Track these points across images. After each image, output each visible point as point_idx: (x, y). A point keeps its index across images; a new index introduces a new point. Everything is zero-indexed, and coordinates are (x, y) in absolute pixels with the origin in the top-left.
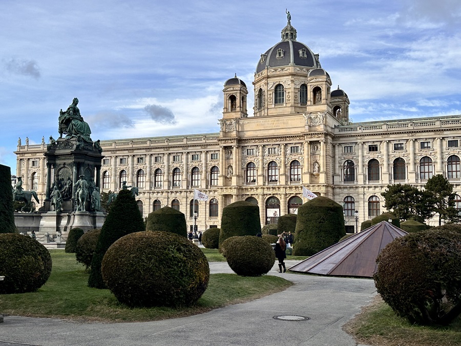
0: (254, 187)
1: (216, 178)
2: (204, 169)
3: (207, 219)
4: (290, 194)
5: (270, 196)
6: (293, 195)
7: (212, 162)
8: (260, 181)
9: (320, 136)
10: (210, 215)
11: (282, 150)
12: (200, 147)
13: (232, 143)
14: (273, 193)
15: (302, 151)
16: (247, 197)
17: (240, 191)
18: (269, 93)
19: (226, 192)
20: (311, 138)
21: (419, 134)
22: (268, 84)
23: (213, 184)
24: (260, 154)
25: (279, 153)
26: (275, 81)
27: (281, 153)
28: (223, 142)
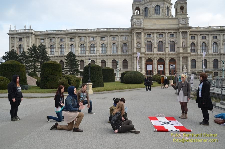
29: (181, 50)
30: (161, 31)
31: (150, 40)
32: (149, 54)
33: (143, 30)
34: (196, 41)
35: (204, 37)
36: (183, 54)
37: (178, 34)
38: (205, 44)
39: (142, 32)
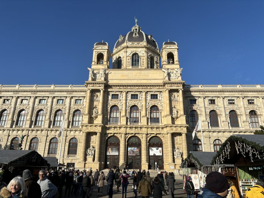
0: (118, 126)
1: (77, 120)
2: (67, 111)
3: (65, 157)
4: (151, 134)
5: (132, 135)
7: (75, 106)
8: (123, 121)
9: (179, 85)
10: (68, 153)
11: (144, 97)
12: (66, 93)
13: (100, 86)
14: (136, 132)
15: (161, 98)
16: (110, 135)
18: (127, 58)
19: (90, 130)
20: (172, 86)
22: (127, 52)
23: (74, 125)
24: (124, 98)
25: (141, 99)
26: (132, 51)
27: (142, 99)
28: (91, 85)
29: (169, 121)
30: (135, 89)
31: (116, 103)
32: (112, 128)
33: (103, 86)
34: (198, 108)
37: (163, 93)
39: (101, 89)
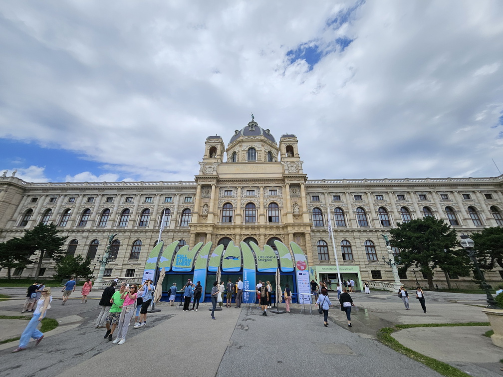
0: (232, 227)
1: (186, 220)
2: (176, 210)
4: (270, 234)
5: (248, 236)
6: (272, 236)
7: (184, 204)
9: (300, 179)
11: (261, 193)
12: (174, 190)
14: (252, 233)
15: (280, 195)
16: (222, 237)
17: (215, 230)
18: (243, 152)
19: (199, 230)
20: (292, 180)
21: (374, 188)
22: (242, 146)
23: (182, 225)
25: (258, 195)
26: (248, 145)
28: (202, 180)
29: (290, 219)
30: (251, 185)
31: (229, 200)
32: (224, 228)
33: (215, 181)
34: (322, 205)
35: (337, 198)
36: (293, 226)
37: (283, 188)
38: (341, 211)
39: (213, 184)
